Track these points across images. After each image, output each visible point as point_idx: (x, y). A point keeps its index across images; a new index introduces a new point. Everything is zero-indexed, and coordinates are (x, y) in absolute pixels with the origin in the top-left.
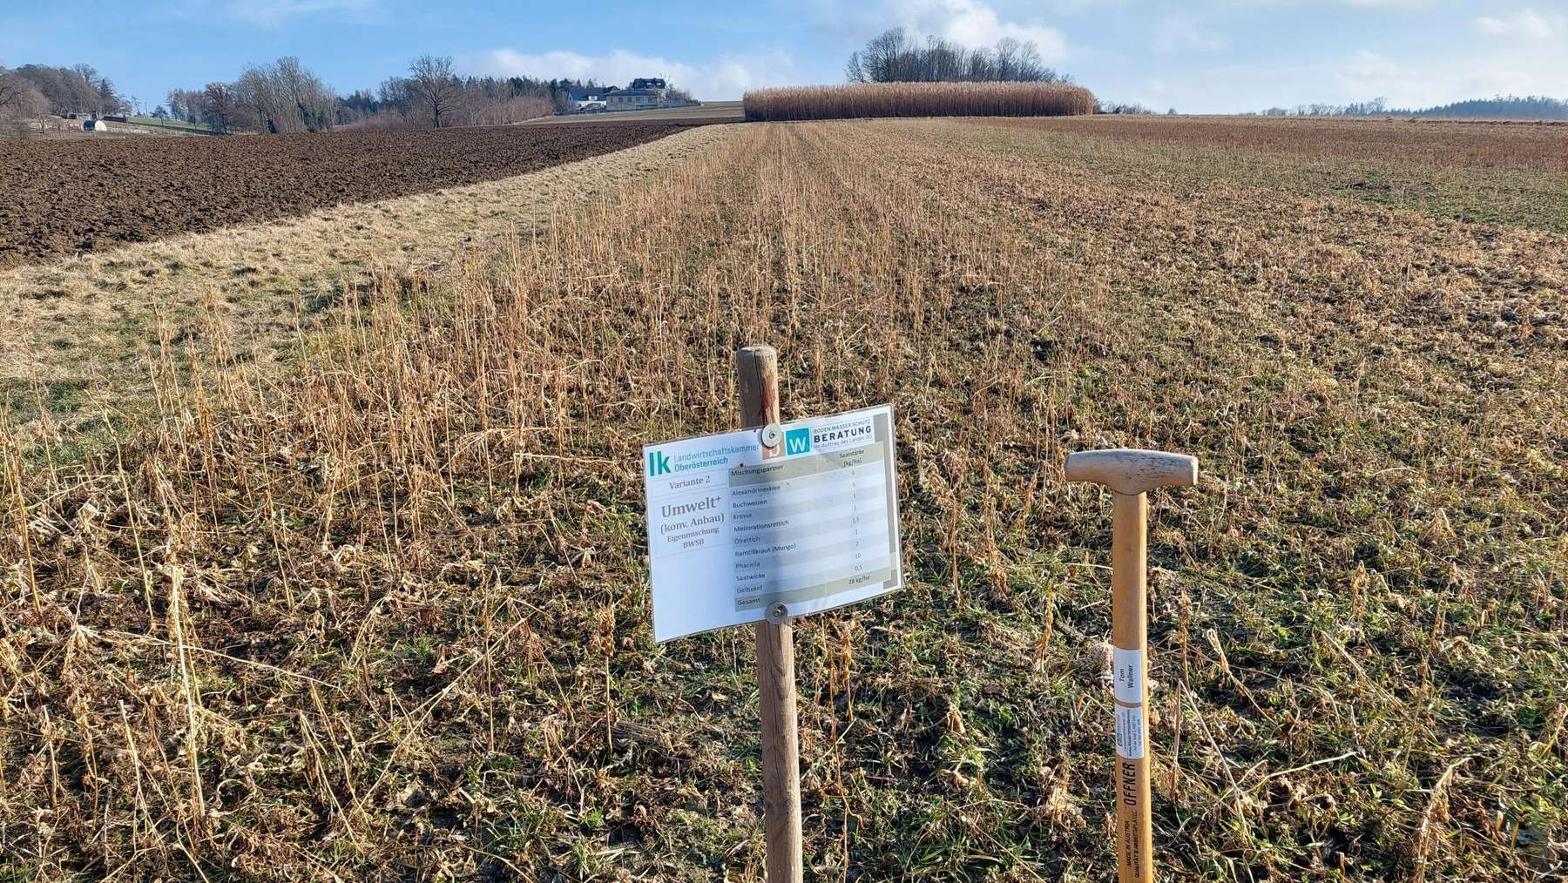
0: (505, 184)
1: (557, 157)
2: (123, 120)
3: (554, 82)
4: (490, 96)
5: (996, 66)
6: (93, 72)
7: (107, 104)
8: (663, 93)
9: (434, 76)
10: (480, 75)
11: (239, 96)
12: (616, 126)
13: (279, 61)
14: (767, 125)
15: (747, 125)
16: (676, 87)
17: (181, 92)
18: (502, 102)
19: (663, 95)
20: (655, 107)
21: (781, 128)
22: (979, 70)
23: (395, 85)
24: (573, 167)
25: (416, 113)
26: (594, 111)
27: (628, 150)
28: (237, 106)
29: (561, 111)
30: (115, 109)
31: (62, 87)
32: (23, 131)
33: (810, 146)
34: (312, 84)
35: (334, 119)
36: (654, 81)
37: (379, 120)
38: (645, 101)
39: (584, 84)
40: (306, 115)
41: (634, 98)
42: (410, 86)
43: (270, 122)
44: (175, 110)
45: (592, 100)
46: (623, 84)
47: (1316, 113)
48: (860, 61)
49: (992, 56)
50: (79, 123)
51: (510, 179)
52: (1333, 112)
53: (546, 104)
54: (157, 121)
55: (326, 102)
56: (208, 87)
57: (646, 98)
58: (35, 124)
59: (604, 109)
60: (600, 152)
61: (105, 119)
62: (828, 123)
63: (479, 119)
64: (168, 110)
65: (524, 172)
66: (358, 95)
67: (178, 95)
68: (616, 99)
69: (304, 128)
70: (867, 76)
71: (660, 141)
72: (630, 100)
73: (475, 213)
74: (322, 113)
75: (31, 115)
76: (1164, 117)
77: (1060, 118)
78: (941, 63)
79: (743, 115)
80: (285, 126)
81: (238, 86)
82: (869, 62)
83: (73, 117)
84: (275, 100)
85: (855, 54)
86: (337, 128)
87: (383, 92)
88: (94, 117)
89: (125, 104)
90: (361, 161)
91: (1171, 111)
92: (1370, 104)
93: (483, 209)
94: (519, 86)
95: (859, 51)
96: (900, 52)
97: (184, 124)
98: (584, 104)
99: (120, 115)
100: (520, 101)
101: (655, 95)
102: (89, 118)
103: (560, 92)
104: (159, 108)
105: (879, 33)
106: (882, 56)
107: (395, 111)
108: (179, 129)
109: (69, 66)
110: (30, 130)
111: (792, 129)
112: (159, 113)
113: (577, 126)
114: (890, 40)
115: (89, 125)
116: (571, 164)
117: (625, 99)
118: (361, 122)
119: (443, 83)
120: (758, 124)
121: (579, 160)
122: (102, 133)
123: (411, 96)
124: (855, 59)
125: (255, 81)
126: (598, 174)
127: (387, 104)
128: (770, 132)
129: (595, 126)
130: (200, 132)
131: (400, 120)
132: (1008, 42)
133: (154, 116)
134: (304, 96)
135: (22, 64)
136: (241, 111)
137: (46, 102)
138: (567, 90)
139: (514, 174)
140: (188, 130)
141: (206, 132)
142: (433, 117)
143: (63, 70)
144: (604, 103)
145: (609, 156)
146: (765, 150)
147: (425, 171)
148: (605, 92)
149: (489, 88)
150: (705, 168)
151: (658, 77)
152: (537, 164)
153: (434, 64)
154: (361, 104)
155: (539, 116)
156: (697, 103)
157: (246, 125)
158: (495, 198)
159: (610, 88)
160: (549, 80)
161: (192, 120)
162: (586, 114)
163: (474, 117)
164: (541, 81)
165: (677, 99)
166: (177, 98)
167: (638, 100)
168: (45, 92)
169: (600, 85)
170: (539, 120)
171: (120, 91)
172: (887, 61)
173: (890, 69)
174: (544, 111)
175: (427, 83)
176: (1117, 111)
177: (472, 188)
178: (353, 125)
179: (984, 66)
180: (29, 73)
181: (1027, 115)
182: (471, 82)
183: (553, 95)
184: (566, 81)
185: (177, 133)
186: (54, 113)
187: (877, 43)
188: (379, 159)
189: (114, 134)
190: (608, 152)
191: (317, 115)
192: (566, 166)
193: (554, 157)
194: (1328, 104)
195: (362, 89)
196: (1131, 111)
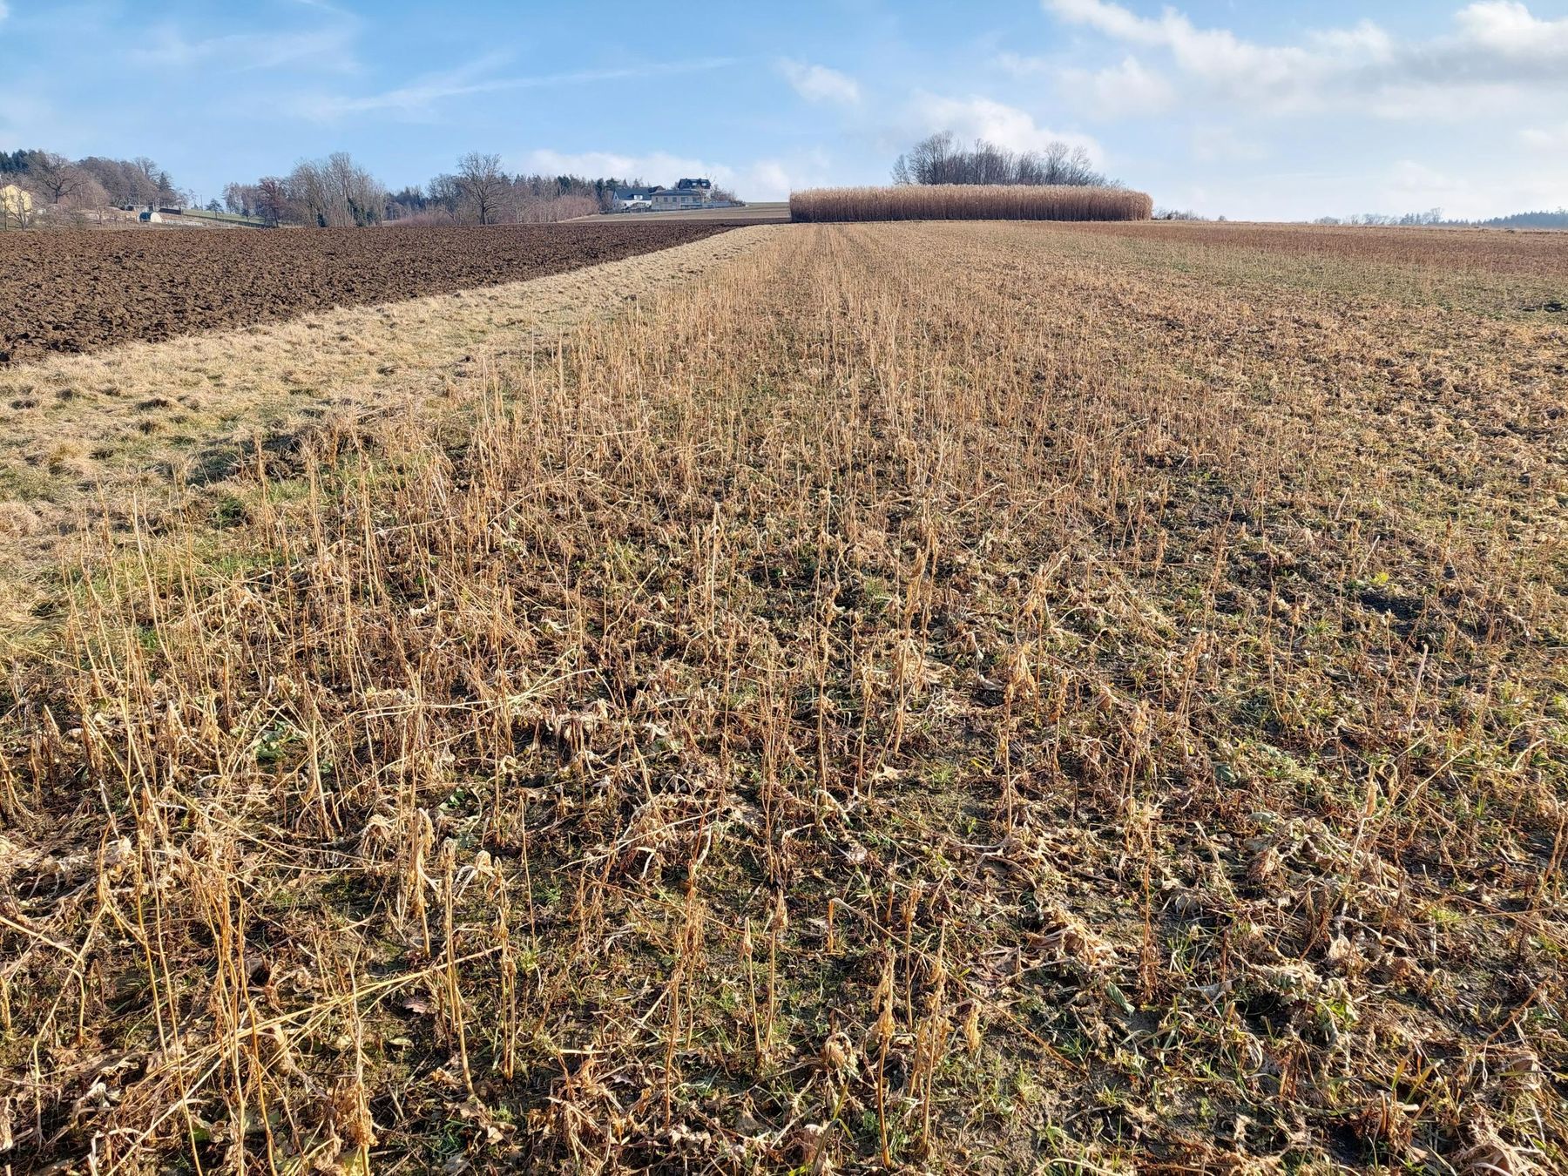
0: (534, 287)
1: (596, 256)
2: (178, 212)
3: (600, 182)
4: (537, 194)
5: (1045, 171)
6: (152, 165)
7: (164, 197)
8: (708, 194)
9: (482, 174)
10: (529, 173)
11: (293, 191)
12: (660, 225)
13: (331, 156)
14: (814, 226)
15: (793, 225)
16: (720, 188)
17: (237, 186)
18: (548, 200)
19: (708, 195)
20: (699, 207)
21: (830, 229)
22: (1026, 174)
23: (445, 181)
24: (611, 267)
25: (464, 210)
26: (639, 210)
27: (671, 250)
28: (289, 200)
29: (606, 210)
30: (171, 202)
31: (123, 179)
32: (80, 221)
33: (863, 249)
34: (362, 180)
35: (384, 213)
36: (699, 182)
37: (426, 216)
38: (690, 201)
39: (630, 183)
40: (355, 210)
41: (679, 198)
42: (459, 184)
43: (320, 217)
44: (230, 203)
45: (637, 200)
46: (669, 185)
47: (1370, 222)
48: (907, 164)
49: (1041, 160)
50: (135, 215)
51: (542, 279)
52: (1387, 222)
53: (591, 202)
54: (211, 214)
55: (377, 197)
56: (262, 181)
57: (691, 198)
58: (92, 215)
59: (649, 209)
60: (641, 252)
61: (162, 211)
62: (877, 225)
63: (524, 217)
64: (223, 204)
65: (557, 272)
66: (408, 192)
67: (234, 189)
68: (661, 199)
69: (352, 222)
70: (913, 179)
71: (705, 241)
72: (675, 200)
73: (489, 321)
74: (372, 208)
75: (90, 206)
76: (1216, 223)
77: (1118, 223)
78: (988, 167)
79: (789, 216)
80: (334, 221)
81: (292, 181)
82: (915, 165)
83: (131, 209)
84: (327, 195)
85: (902, 157)
86: (385, 223)
87: (433, 189)
88: (151, 208)
89: (182, 197)
90: (388, 258)
91: (1221, 219)
92: (1426, 215)
93: (499, 317)
94: (566, 185)
95: (905, 154)
96: (947, 155)
97: (238, 217)
98: (629, 203)
99: (176, 208)
100: (566, 199)
101: (700, 195)
102: (146, 210)
103: (605, 191)
104: (213, 201)
105: (926, 137)
106: (929, 160)
107: (443, 207)
108: (231, 222)
109: (130, 159)
110: (86, 221)
111: (840, 231)
112: (214, 206)
113: (621, 225)
114: (934, 145)
115: (145, 217)
116: (610, 263)
117: (670, 199)
118: (408, 217)
119: (491, 180)
120: (805, 225)
121: (618, 259)
122: (157, 224)
123: (459, 193)
124: (901, 162)
125: (307, 177)
126: (637, 275)
127: (436, 201)
128: (819, 233)
129: (637, 225)
130: (252, 225)
131: (447, 216)
132: (1056, 147)
133: (209, 208)
134: (354, 192)
135: (84, 157)
136: (293, 205)
137: (104, 193)
138: (613, 189)
139: (547, 274)
140: (240, 223)
141: (258, 225)
142: (480, 214)
143: (124, 163)
144: (649, 203)
145: (650, 256)
146: (816, 252)
147: (453, 268)
148: (651, 192)
149: (537, 186)
150: (754, 270)
151: (704, 178)
152: (574, 263)
153: (482, 162)
154: (410, 200)
155: (585, 214)
156: (742, 204)
157: (297, 218)
158: (518, 302)
159: (656, 189)
160: (596, 179)
161: (246, 213)
162: (630, 212)
163: (520, 215)
164: (588, 179)
165: (722, 199)
166: (232, 193)
167: (683, 200)
168: (105, 184)
169: (646, 185)
170: (585, 219)
171: (178, 184)
172: (934, 165)
173: (937, 173)
174: (590, 210)
175: (475, 179)
176: (1169, 217)
177: (497, 290)
178: (402, 221)
179: (1032, 170)
180: (91, 165)
181: (1082, 219)
182: (520, 180)
183: (599, 195)
184: (612, 180)
185: (230, 226)
186: (112, 204)
187: (924, 147)
188: (410, 254)
189: (168, 225)
190: (650, 251)
191: (367, 210)
192: (604, 266)
193: (593, 256)
194: (1382, 214)
195: (412, 186)
196: (1183, 217)
